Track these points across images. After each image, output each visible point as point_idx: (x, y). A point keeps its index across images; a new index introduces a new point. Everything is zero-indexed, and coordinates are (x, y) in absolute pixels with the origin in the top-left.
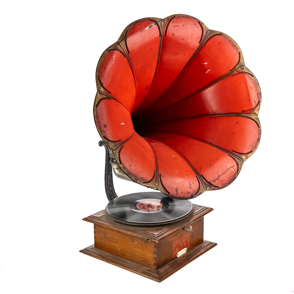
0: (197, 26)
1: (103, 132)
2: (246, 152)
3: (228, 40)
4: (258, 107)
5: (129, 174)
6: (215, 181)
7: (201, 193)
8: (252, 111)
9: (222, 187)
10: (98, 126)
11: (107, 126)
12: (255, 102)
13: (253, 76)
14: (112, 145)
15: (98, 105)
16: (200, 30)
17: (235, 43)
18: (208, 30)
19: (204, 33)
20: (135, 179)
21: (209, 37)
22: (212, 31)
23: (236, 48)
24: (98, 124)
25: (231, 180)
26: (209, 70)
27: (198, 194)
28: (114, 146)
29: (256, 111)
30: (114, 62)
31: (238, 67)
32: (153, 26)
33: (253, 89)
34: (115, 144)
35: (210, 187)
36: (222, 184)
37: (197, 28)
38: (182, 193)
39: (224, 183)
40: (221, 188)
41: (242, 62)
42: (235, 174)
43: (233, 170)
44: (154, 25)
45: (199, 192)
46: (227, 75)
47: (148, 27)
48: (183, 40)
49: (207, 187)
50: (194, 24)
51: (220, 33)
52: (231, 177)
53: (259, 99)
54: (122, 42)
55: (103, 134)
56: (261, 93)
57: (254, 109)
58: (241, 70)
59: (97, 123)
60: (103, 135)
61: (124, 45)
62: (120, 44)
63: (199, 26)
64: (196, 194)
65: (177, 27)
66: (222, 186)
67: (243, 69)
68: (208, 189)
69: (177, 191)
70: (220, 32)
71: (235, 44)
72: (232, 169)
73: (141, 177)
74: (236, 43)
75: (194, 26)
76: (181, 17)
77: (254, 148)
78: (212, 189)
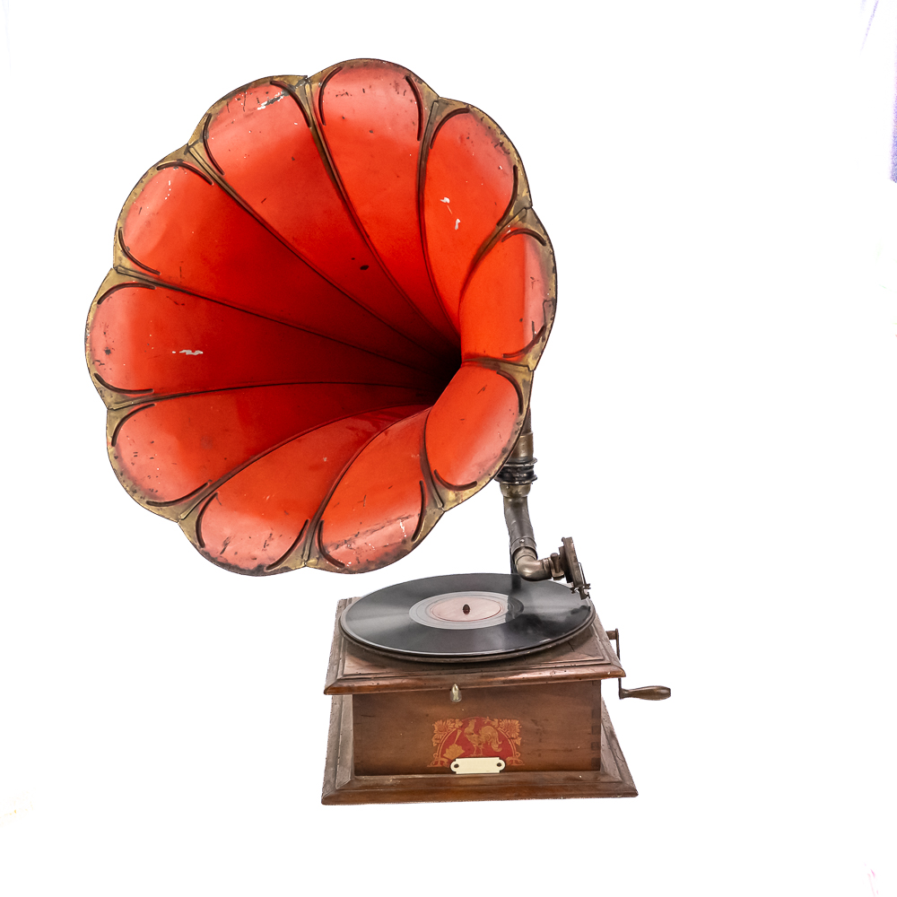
0: (401, 91)
1: (98, 363)
2: (460, 483)
3: (485, 126)
4: (537, 347)
5: (122, 475)
6: (338, 547)
7: (287, 569)
8: (522, 357)
9: (354, 569)
10: (88, 348)
11: (112, 351)
12: (533, 330)
13: (543, 243)
14: (114, 397)
15: (105, 302)
16: (411, 101)
17: (502, 137)
18: (435, 98)
19: (426, 109)
20: (130, 489)
21: (439, 119)
22: (447, 102)
23: (505, 152)
24: (91, 344)
25: (387, 554)
26: (458, 221)
27: (278, 567)
28: (118, 401)
29: (530, 359)
30: (168, 197)
31: (514, 212)
32: (278, 98)
33: (538, 286)
34: (123, 397)
35: (318, 559)
36: (357, 559)
37: (401, 95)
38: (236, 553)
39: (363, 559)
40: (351, 572)
41: (524, 195)
42: (404, 542)
43: (403, 528)
44: (282, 97)
45: (283, 564)
46: (495, 236)
47: (266, 103)
48: (371, 131)
49: (311, 557)
50: (393, 84)
51: (465, 107)
52: (391, 548)
53: (545, 320)
54: (196, 146)
55: (98, 370)
56: (555, 301)
57: (526, 350)
58: (520, 222)
59: (88, 341)
60: (96, 372)
61: (202, 152)
62: (192, 150)
63: (409, 88)
64: (270, 567)
65: (345, 97)
66: (356, 566)
67: (523, 219)
68: (311, 564)
69: (226, 544)
70: (465, 103)
71: (502, 139)
72: (401, 524)
73: (152, 488)
74: (506, 137)
75: (393, 90)
76: (358, 67)
77: (485, 474)
78: (323, 567)
